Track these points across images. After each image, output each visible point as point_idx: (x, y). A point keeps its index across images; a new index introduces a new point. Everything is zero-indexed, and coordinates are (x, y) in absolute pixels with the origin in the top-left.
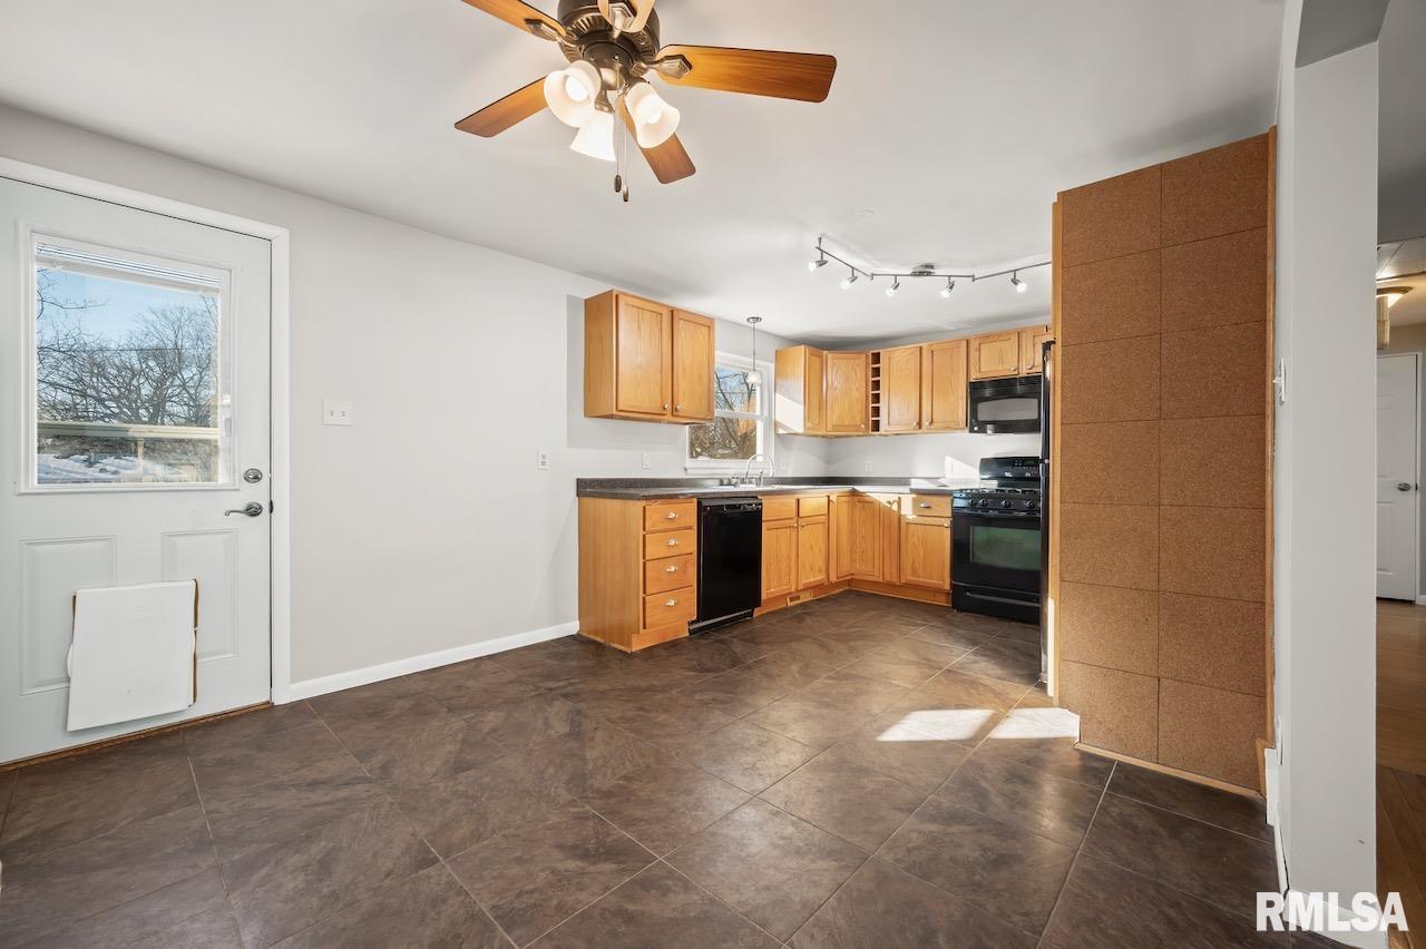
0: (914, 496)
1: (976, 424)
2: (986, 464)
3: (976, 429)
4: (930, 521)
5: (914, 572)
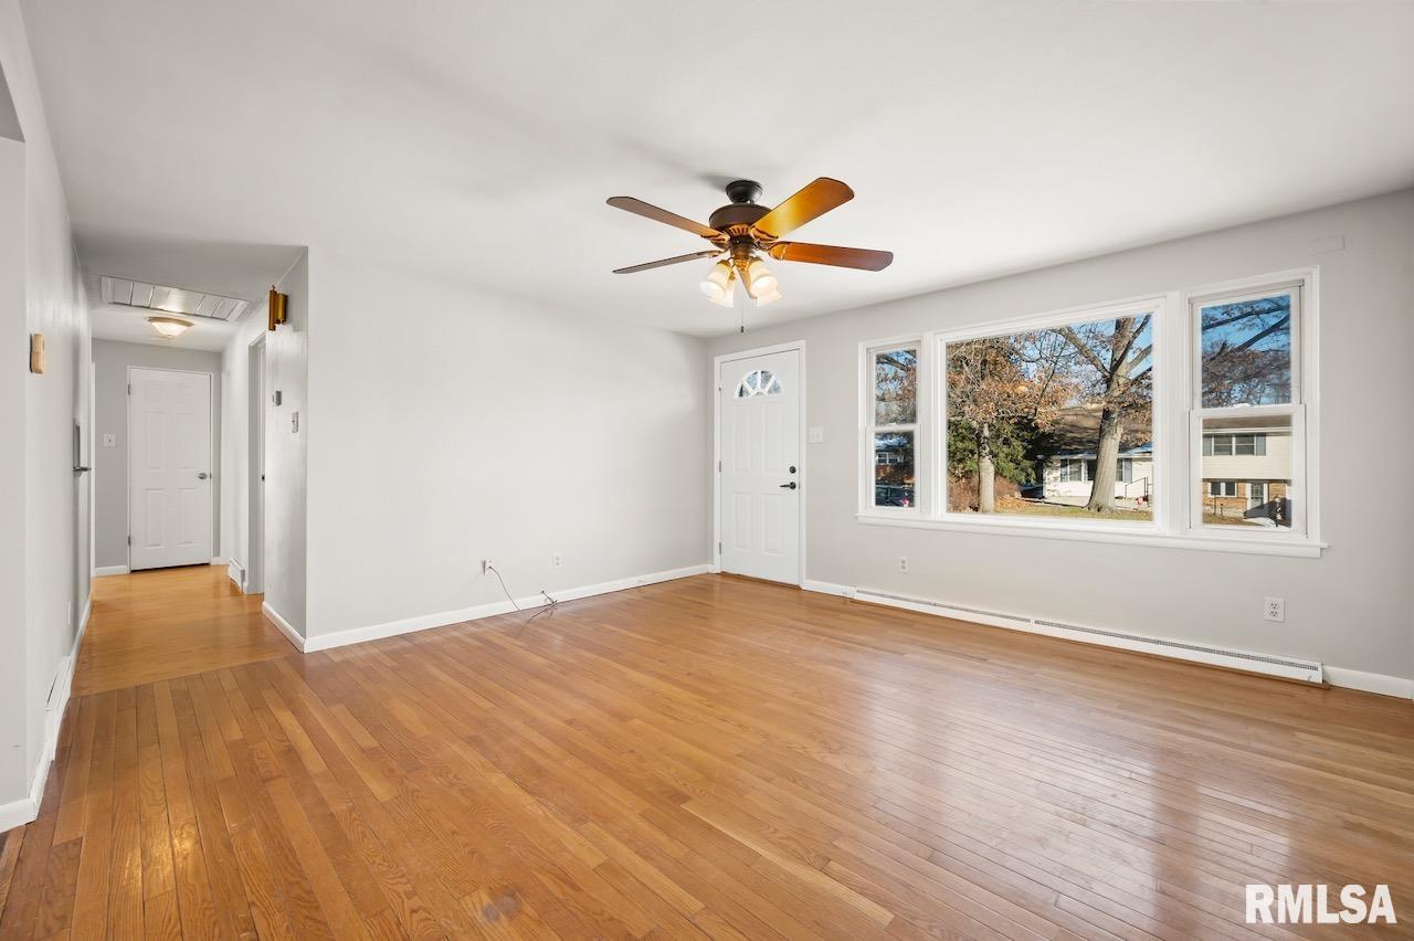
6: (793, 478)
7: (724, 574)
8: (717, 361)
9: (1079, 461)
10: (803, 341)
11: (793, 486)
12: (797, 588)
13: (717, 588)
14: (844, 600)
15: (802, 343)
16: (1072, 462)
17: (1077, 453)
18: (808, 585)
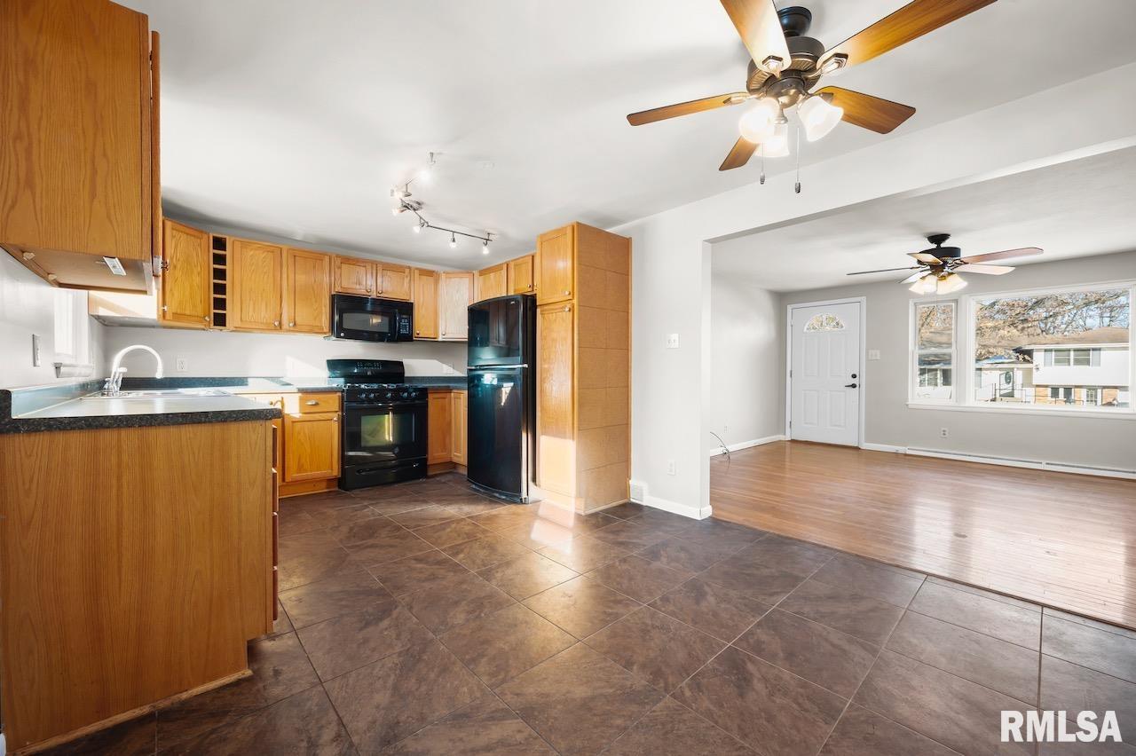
0: (300, 394)
1: (340, 330)
2: (334, 365)
3: (342, 334)
4: (317, 416)
5: (300, 468)
6: (855, 381)
7: (793, 441)
8: (789, 308)
9: (936, 370)
10: (865, 297)
11: (854, 386)
12: (857, 449)
13: (788, 450)
14: (896, 454)
15: (863, 299)
16: (930, 370)
17: (934, 364)
18: (865, 446)
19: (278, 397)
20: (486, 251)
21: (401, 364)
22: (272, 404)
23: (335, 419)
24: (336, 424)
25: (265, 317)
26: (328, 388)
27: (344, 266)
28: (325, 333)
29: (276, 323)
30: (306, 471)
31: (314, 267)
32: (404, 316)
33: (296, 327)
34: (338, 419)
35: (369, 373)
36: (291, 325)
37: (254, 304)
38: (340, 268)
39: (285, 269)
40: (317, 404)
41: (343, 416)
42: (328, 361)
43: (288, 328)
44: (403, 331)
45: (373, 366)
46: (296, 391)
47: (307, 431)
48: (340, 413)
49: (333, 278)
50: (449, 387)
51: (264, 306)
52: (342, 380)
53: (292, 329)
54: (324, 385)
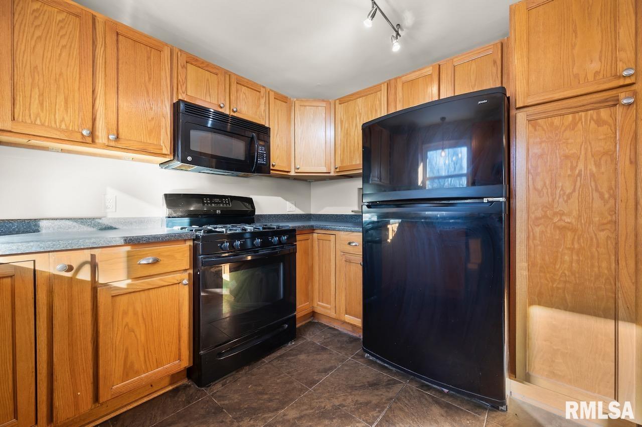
0: (128, 248)
1: (188, 153)
3: (189, 158)
4: (156, 281)
5: (128, 372)
19: (86, 256)
20: (396, 47)
21: (250, 201)
22: (70, 268)
23: (185, 281)
24: (186, 289)
25: (63, 120)
26: (167, 235)
27: (189, 66)
28: (164, 155)
29: (85, 132)
30: (137, 373)
31: (149, 58)
32: (261, 143)
33: (117, 141)
34: (189, 280)
35: (218, 212)
36: (111, 137)
37: (41, 95)
38: (184, 67)
39: (100, 51)
40: (156, 262)
41: (195, 274)
42: (166, 195)
43: (105, 141)
44: (260, 161)
45: (222, 203)
46: (122, 242)
47: (139, 308)
48: (191, 271)
49: (175, 81)
50: (312, 226)
51: (61, 99)
52: (186, 221)
53: (113, 144)
54: (161, 230)
